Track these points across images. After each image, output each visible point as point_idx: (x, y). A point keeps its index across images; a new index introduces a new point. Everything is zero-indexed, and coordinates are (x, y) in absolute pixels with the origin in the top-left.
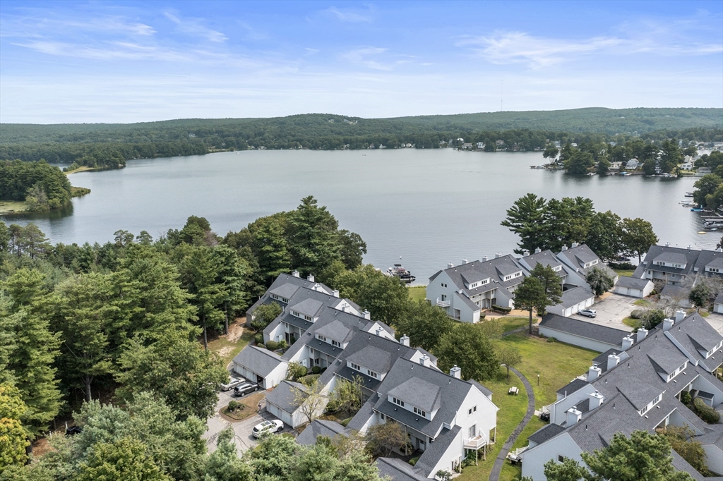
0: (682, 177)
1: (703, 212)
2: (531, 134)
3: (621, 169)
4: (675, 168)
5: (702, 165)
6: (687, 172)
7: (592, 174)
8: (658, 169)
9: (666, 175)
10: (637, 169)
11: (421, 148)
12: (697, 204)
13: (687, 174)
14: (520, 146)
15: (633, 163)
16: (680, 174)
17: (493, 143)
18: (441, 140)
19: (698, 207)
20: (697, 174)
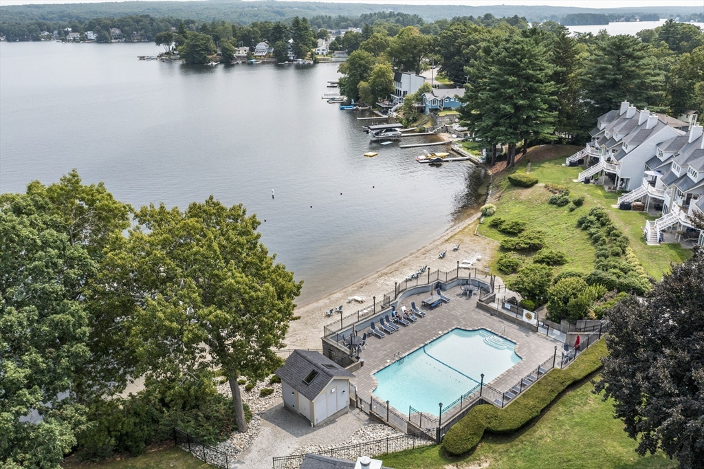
0: (318, 63)
1: (357, 110)
2: (152, 20)
3: (249, 57)
4: (310, 53)
5: (337, 49)
6: (322, 57)
7: (214, 64)
8: (291, 55)
9: (301, 61)
10: (268, 56)
11: (15, 41)
12: (345, 98)
13: (323, 59)
14: (141, 35)
15: (262, 47)
16: (316, 59)
17: (106, 32)
18: (42, 30)
19: (349, 103)
20: (333, 59)
